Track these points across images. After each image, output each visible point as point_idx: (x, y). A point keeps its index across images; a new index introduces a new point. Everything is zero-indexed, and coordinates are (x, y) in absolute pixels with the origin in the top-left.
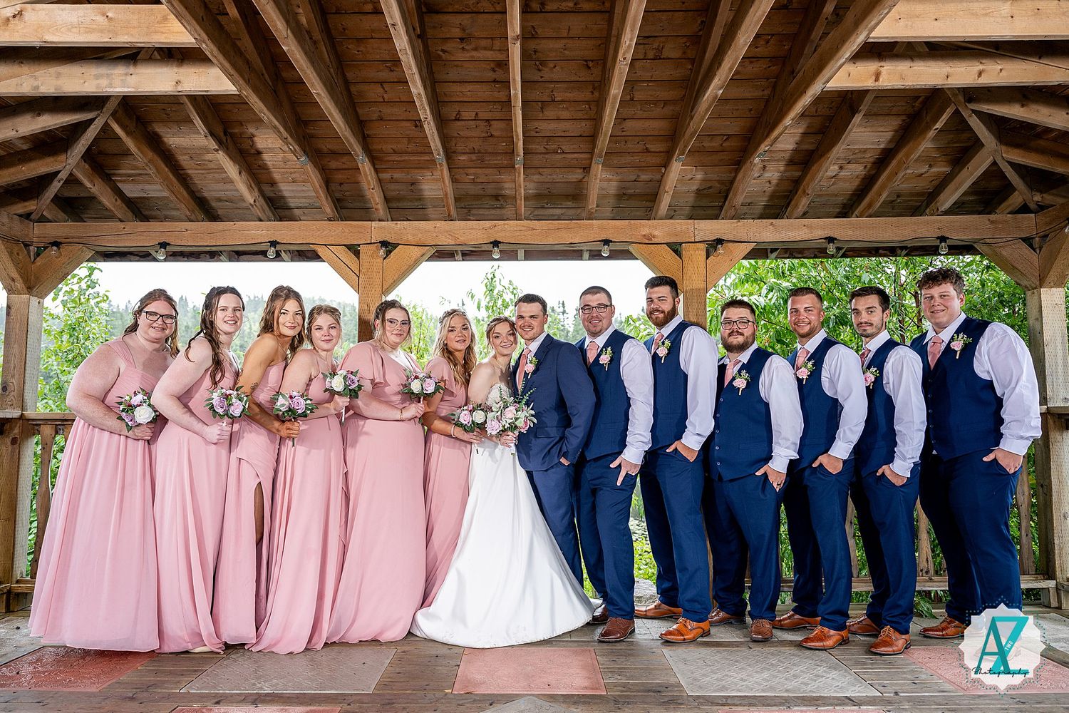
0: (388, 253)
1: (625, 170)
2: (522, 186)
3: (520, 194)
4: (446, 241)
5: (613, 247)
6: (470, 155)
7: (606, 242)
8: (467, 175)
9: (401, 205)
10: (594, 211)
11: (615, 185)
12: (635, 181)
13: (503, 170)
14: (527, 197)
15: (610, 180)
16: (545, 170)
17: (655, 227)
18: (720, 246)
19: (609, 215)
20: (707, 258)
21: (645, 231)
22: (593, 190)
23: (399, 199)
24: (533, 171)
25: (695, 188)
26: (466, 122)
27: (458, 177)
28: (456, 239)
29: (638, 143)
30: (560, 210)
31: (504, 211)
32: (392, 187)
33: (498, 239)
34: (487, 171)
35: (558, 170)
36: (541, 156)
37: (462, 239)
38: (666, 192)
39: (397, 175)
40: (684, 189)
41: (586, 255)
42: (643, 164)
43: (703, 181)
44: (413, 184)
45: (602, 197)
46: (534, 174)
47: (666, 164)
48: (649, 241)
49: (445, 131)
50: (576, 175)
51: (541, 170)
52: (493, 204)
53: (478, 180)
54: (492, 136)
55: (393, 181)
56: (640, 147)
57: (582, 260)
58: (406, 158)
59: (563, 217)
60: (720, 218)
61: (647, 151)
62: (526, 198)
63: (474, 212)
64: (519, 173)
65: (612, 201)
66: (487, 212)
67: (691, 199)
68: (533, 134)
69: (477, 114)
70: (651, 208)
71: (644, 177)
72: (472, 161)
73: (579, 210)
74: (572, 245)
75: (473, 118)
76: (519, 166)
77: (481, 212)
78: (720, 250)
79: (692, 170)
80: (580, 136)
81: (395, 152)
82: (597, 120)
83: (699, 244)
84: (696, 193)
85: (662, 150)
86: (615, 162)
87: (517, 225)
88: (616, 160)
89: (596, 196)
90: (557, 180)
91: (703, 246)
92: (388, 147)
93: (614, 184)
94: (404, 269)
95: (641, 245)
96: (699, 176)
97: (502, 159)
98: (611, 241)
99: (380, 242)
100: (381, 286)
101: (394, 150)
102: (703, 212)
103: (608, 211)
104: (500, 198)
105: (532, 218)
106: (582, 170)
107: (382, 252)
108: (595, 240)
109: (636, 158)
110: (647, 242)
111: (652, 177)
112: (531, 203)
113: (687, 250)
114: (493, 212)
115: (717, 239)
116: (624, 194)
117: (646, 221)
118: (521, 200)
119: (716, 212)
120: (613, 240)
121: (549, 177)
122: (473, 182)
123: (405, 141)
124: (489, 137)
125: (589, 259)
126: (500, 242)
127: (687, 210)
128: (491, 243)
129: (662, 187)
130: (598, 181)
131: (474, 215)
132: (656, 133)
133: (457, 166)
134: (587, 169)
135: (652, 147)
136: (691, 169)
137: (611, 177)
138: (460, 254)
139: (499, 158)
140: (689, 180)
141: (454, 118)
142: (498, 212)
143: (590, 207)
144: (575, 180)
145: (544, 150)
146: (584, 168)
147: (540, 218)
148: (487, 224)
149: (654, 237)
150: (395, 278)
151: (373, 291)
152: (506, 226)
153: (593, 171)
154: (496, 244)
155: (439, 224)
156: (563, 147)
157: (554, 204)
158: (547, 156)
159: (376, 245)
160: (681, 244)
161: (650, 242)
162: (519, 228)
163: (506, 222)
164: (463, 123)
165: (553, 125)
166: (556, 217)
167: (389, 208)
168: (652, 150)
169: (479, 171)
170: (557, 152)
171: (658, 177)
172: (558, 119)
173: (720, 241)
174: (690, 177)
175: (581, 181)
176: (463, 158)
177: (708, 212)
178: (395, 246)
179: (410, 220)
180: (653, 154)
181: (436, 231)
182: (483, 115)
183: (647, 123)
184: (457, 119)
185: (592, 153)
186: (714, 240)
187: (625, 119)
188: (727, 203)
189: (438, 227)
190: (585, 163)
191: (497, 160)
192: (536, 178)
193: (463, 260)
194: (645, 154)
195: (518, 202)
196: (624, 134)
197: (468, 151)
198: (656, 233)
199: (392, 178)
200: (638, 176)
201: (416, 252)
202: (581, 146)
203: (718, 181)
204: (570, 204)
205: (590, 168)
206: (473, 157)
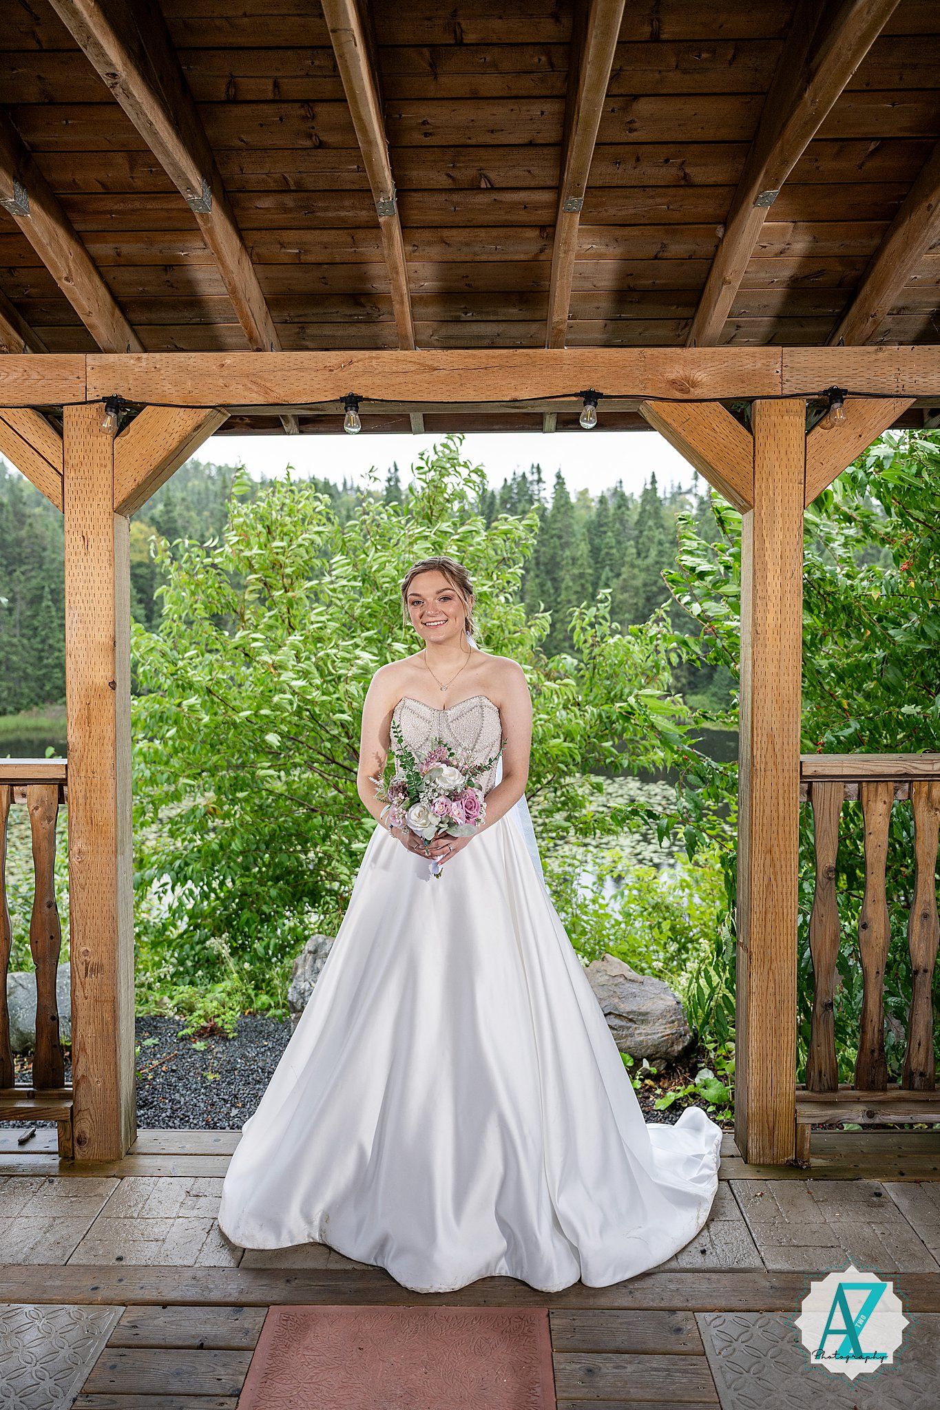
0: (122, 426)
1: (635, 231)
2: (401, 269)
3: (398, 289)
4: (246, 396)
5: (604, 406)
6: (280, 197)
7: (590, 397)
8: (283, 245)
9: (154, 316)
10: (564, 327)
11: (611, 267)
12: (656, 258)
13: (360, 234)
14: (421, 298)
15: (600, 256)
16: (454, 232)
17: (695, 363)
18: (836, 405)
19: (599, 336)
20: (807, 434)
21: (675, 372)
22: (562, 278)
23: (149, 303)
24: (426, 235)
25: (786, 273)
26: (254, 107)
27: (262, 250)
28: (267, 391)
29: (667, 161)
30: (494, 325)
31: (375, 329)
32: (126, 275)
33: (358, 392)
34: (327, 236)
35: (482, 233)
36: (442, 198)
37: (280, 393)
38: (725, 282)
39: (131, 248)
40: (763, 276)
41: (550, 422)
42: (677, 216)
43: (809, 257)
44: (167, 267)
45: (584, 296)
46: (429, 244)
47: (728, 217)
48: (684, 395)
49: (209, 133)
50: (523, 247)
51: (446, 233)
52: (348, 312)
53: (310, 258)
54: (321, 145)
55: (123, 262)
56: (667, 174)
57: (542, 430)
58: (137, 205)
59: (500, 342)
60: (836, 341)
61: (686, 182)
62: (414, 301)
63: (312, 330)
64: (390, 238)
65: (605, 305)
66: (340, 332)
67: (775, 297)
68: (417, 138)
69: (276, 85)
70: (688, 321)
71: (678, 248)
72: (286, 210)
73: (534, 327)
74: (517, 404)
75: (270, 96)
76: (390, 221)
77: (328, 330)
78: (838, 413)
79: (783, 231)
80: (531, 144)
81: (108, 191)
82: (568, 97)
83: (792, 401)
84: (788, 287)
85: (721, 178)
86: (612, 211)
87: (398, 361)
88: (614, 210)
89: (568, 294)
90: (484, 258)
91: (800, 405)
92: (89, 176)
93: (610, 265)
94: (158, 457)
95: (665, 404)
96: (800, 245)
97: (354, 207)
98: (601, 395)
99: (104, 399)
100: (109, 496)
101: (103, 185)
102: (802, 330)
103: (595, 326)
104: (363, 300)
105: (436, 343)
106: (537, 232)
107: (109, 422)
108: (566, 392)
109: (658, 200)
110: (679, 395)
111: (694, 247)
112: (431, 310)
113: (764, 414)
114: (352, 330)
115: (831, 390)
116: (631, 290)
117: (678, 350)
118: (402, 303)
119: (824, 329)
120: (606, 392)
121: (465, 249)
122: (298, 263)
123: (120, 159)
124: (316, 147)
125: (557, 430)
126: (360, 399)
127: (765, 322)
128: (342, 400)
129: (715, 272)
130: (572, 256)
131: (314, 338)
132: (709, 134)
133: (255, 225)
134: (548, 230)
135: (698, 174)
136: (784, 228)
137: (602, 249)
138: (293, 424)
139: (347, 203)
140: (776, 255)
141: (223, 97)
142: (364, 330)
143: (555, 319)
144: (522, 257)
145: (446, 182)
146: (542, 228)
147: (452, 343)
148: (334, 358)
149: (694, 384)
150: (139, 479)
151: (95, 504)
152: (374, 363)
153: (561, 234)
154: (352, 401)
155: (229, 358)
156: (492, 175)
157: (479, 313)
158: (456, 197)
159: (97, 405)
160: (751, 400)
161: (686, 397)
162: (401, 367)
163: (374, 353)
164: (247, 109)
165: (465, 114)
166: (486, 342)
167: (131, 324)
168: (698, 179)
169: (309, 236)
170: (479, 188)
171: (706, 248)
172: (475, 97)
173: (836, 395)
174: (778, 247)
175: (535, 259)
176: (266, 202)
177: (808, 329)
178: (138, 408)
179: (182, 350)
180: (699, 191)
181: (223, 374)
182: (294, 87)
183: (690, 107)
184: (234, 101)
185: (557, 188)
186: (825, 393)
187: (636, 97)
188: (854, 310)
189: (229, 366)
190: (544, 216)
191: (343, 208)
192: (435, 252)
193: (301, 432)
194: (681, 191)
195: (397, 307)
196: (634, 137)
197: (273, 186)
198: (700, 376)
199: (119, 254)
200: (664, 246)
201: (182, 421)
202: (535, 171)
203: (841, 258)
204: (513, 312)
205: (554, 226)
206: (289, 201)
